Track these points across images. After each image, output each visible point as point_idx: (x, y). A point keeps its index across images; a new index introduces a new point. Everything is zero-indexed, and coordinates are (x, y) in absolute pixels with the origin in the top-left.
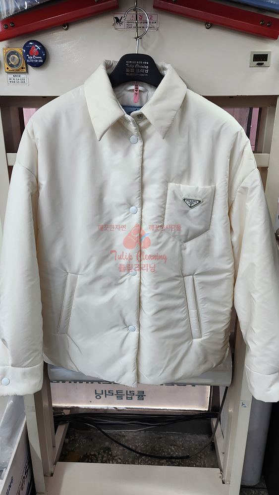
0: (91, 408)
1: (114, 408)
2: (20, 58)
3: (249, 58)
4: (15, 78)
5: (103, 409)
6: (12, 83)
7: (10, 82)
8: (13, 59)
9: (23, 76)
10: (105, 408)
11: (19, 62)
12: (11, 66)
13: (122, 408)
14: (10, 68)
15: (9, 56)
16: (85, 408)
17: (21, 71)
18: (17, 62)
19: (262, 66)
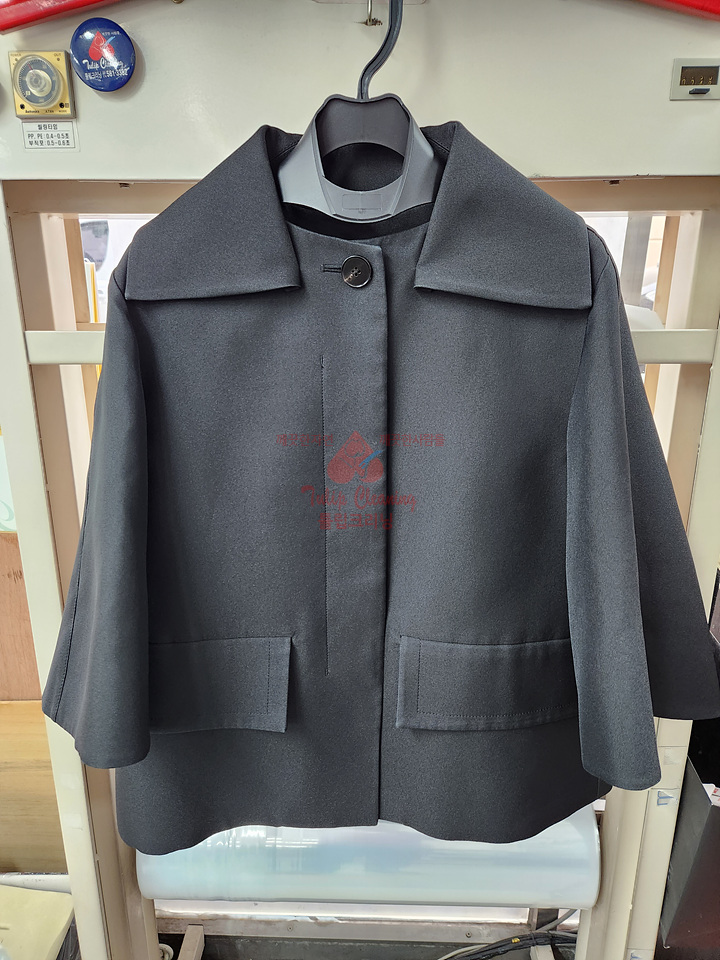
0: (258, 918)
1: (311, 918)
2: (54, 78)
3: (669, 77)
4: (44, 132)
5: (285, 921)
6: (34, 146)
7: (31, 143)
8: (36, 81)
9: (63, 127)
10: (290, 919)
11: (53, 88)
12: (32, 99)
13: (329, 919)
14: (28, 107)
15: (24, 73)
16: (242, 920)
17: (57, 113)
18: (47, 89)
19: (705, 96)
